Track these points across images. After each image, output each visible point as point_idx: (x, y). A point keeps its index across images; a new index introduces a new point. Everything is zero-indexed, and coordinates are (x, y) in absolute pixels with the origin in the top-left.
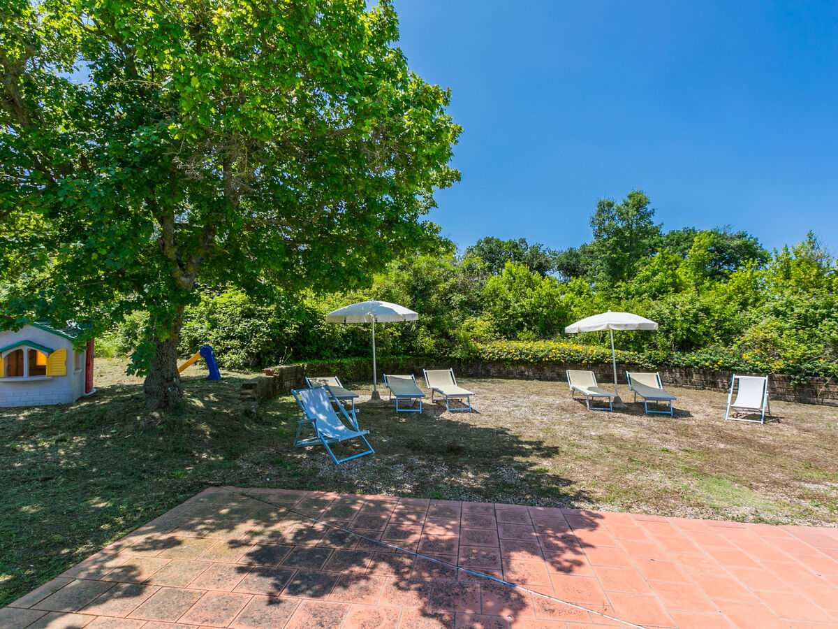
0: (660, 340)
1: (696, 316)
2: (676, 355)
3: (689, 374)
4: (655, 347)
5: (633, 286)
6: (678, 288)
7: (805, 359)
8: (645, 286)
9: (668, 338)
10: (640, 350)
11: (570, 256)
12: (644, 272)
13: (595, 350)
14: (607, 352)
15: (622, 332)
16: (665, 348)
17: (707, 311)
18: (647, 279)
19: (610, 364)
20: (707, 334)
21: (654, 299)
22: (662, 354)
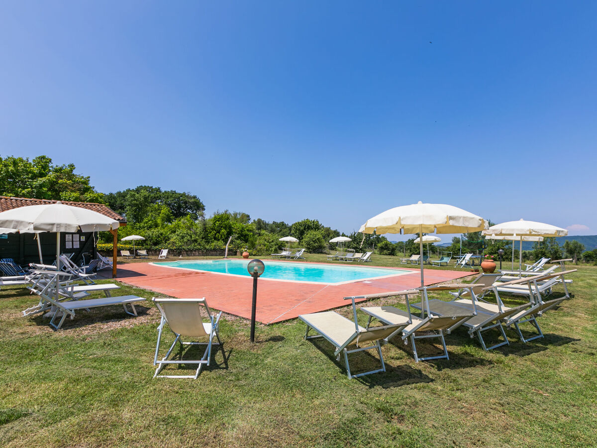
0: (149, 242)
1: (158, 236)
2: (153, 247)
3: (156, 252)
4: (147, 245)
5: (142, 224)
6: (156, 226)
7: (181, 246)
8: (146, 225)
9: (151, 242)
10: (143, 246)
11: (111, 197)
12: (145, 220)
13: (128, 246)
14: (132, 247)
15: (137, 240)
16: (150, 245)
17: (162, 234)
18: (147, 223)
19: (133, 250)
20: (161, 241)
21: (148, 230)
22: (149, 247)
